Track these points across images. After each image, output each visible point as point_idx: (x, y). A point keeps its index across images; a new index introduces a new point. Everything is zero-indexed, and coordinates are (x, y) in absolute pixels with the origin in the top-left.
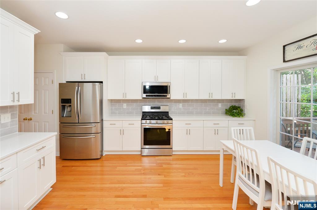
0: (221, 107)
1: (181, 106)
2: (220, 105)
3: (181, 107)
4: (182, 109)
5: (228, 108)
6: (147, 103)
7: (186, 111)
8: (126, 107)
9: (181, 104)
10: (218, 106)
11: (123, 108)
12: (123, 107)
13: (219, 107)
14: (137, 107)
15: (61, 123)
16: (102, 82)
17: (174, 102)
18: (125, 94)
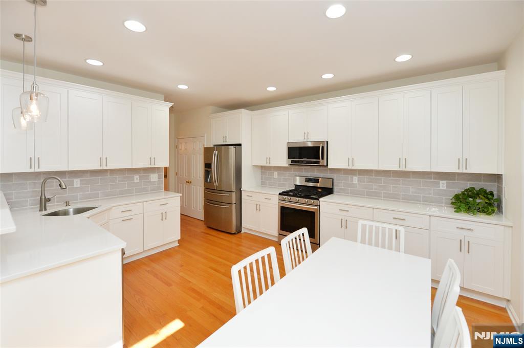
0: (445, 188)
1: (357, 180)
2: (443, 184)
3: (357, 183)
4: (358, 185)
5: (459, 190)
6: (302, 172)
7: (366, 190)
8: (276, 177)
9: (357, 178)
10: (439, 187)
11: (274, 178)
12: (274, 175)
13: (441, 188)
14: (290, 178)
15: (206, 188)
16: (240, 145)
17: (344, 174)
18: (268, 159)
